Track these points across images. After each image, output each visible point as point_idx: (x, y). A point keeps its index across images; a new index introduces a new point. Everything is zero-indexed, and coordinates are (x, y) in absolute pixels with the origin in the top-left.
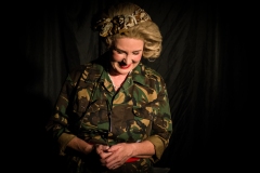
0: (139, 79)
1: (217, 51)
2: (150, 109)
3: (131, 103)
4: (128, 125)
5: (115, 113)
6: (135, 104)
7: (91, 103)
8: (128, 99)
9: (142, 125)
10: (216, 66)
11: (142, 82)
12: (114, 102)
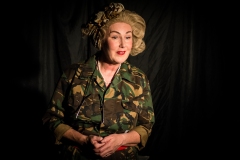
0: (126, 76)
1: (191, 52)
2: (136, 103)
3: (120, 97)
4: (119, 117)
5: (107, 106)
6: (123, 98)
7: (84, 98)
8: (117, 94)
9: (130, 117)
10: (191, 66)
11: (129, 79)
12: (106, 96)
